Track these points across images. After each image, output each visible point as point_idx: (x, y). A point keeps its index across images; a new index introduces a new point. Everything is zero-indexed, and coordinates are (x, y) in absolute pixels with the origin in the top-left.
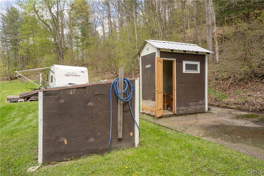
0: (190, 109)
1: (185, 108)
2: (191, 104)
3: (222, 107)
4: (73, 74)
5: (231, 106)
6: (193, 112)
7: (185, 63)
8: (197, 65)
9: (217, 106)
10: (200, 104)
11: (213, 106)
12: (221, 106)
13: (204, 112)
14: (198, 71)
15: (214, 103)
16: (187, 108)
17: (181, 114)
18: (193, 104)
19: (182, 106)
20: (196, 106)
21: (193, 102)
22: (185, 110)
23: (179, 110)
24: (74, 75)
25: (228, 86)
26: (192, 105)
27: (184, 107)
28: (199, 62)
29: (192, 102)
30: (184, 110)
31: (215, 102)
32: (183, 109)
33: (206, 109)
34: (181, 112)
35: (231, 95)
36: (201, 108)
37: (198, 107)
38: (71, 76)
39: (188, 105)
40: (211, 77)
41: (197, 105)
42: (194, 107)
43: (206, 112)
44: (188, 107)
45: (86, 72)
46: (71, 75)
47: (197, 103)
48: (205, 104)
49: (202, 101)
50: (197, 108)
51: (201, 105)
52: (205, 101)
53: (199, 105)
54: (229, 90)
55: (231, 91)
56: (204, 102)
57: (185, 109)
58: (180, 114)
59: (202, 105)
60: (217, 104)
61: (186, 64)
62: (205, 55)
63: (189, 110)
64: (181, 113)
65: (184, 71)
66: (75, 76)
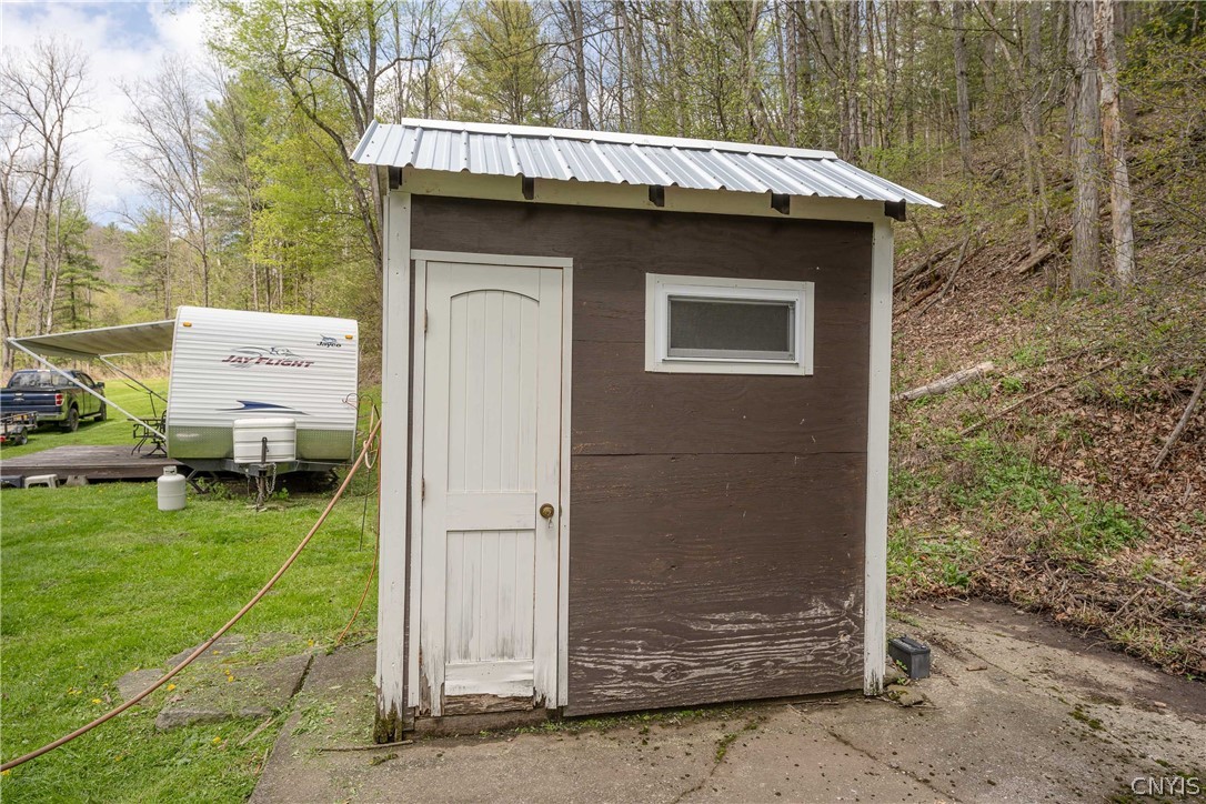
0: (711, 671)
1: (662, 658)
2: (724, 623)
3: (1066, 624)
4: (271, 357)
5: (1130, 637)
6: (744, 687)
7: (659, 292)
8: (783, 311)
9: (1034, 610)
10: (807, 627)
11: (1007, 601)
12: (1059, 617)
13: (855, 693)
14: (792, 357)
15: (1016, 586)
16: (678, 660)
17: (614, 710)
18: (744, 627)
19: (634, 647)
20: (772, 641)
21: (742, 614)
22: (658, 675)
23: (600, 676)
24: (275, 358)
25: (1163, 453)
26: (730, 633)
27: (647, 649)
28: (811, 285)
29: (727, 608)
30: (652, 680)
31: (1027, 574)
32: (644, 670)
33: (876, 664)
34: (616, 691)
35: (1175, 524)
36: (819, 656)
37: (794, 653)
38: (263, 366)
39: (689, 634)
40: (1050, 385)
41: (782, 634)
42: (753, 651)
43: (867, 688)
44: (688, 648)
45: (348, 342)
46: (261, 359)
47: (786, 616)
48: (861, 623)
49: (831, 604)
50: (777, 663)
51: (819, 634)
52: (861, 600)
53: (803, 635)
54: (1166, 483)
55: (1178, 488)
56: (856, 608)
57: (655, 667)
58: (611, 707)
59: (834, 633)
60: (1037, 592)
61: (676, 305)
62: (867, 229)
63: (697, 673)
64: (613, 699)
65: (657, 354)
66: (280, 366)
